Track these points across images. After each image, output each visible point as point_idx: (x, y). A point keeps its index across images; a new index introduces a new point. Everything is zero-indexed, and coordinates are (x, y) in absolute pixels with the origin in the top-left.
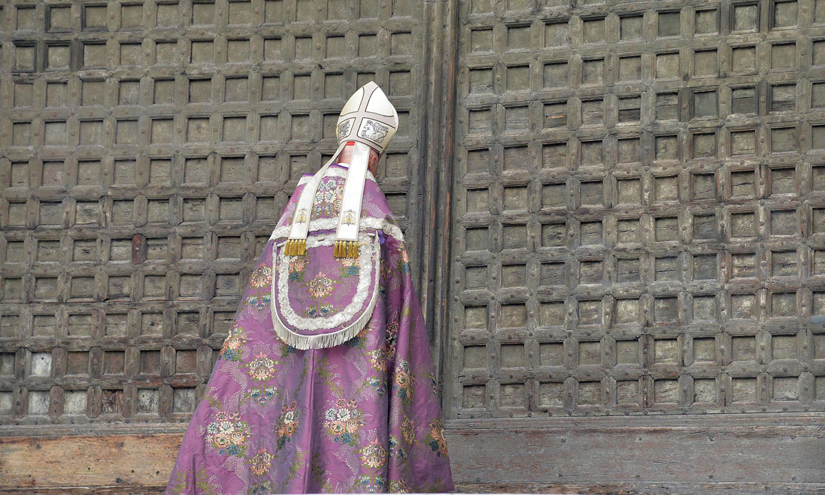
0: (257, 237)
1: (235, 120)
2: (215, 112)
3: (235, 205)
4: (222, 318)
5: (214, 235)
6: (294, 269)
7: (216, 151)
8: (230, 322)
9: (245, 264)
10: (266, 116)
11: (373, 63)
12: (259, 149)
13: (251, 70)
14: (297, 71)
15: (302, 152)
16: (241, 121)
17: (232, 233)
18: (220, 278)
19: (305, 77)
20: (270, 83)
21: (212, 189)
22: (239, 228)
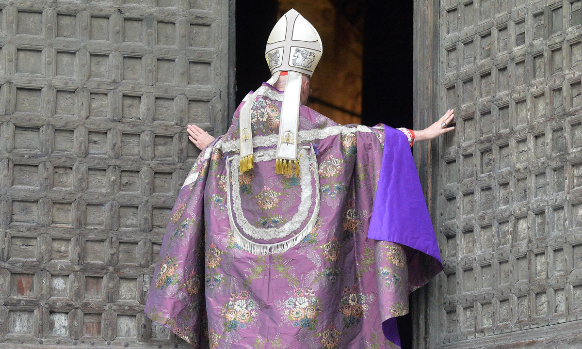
0: (55, 167)
1: (28, 53)
2: (9, 43)
3: (30, 135)
4: (18, 243)
5: (10, 162)
6: (244, 182)
7: (13, 81)
8: (28, 247)
9: (45, 193)
10: (62, 52)
11: (174, 14)
12: (58, 83)
13: (46, 6)
14: (96, 13)
15: (102, 91)
16: (36, 54)
17: (30, 162)
18: (16, 204)
19: (102, 19)
20: (66, 21)
21: (7, 118)
22: (37, 157)
